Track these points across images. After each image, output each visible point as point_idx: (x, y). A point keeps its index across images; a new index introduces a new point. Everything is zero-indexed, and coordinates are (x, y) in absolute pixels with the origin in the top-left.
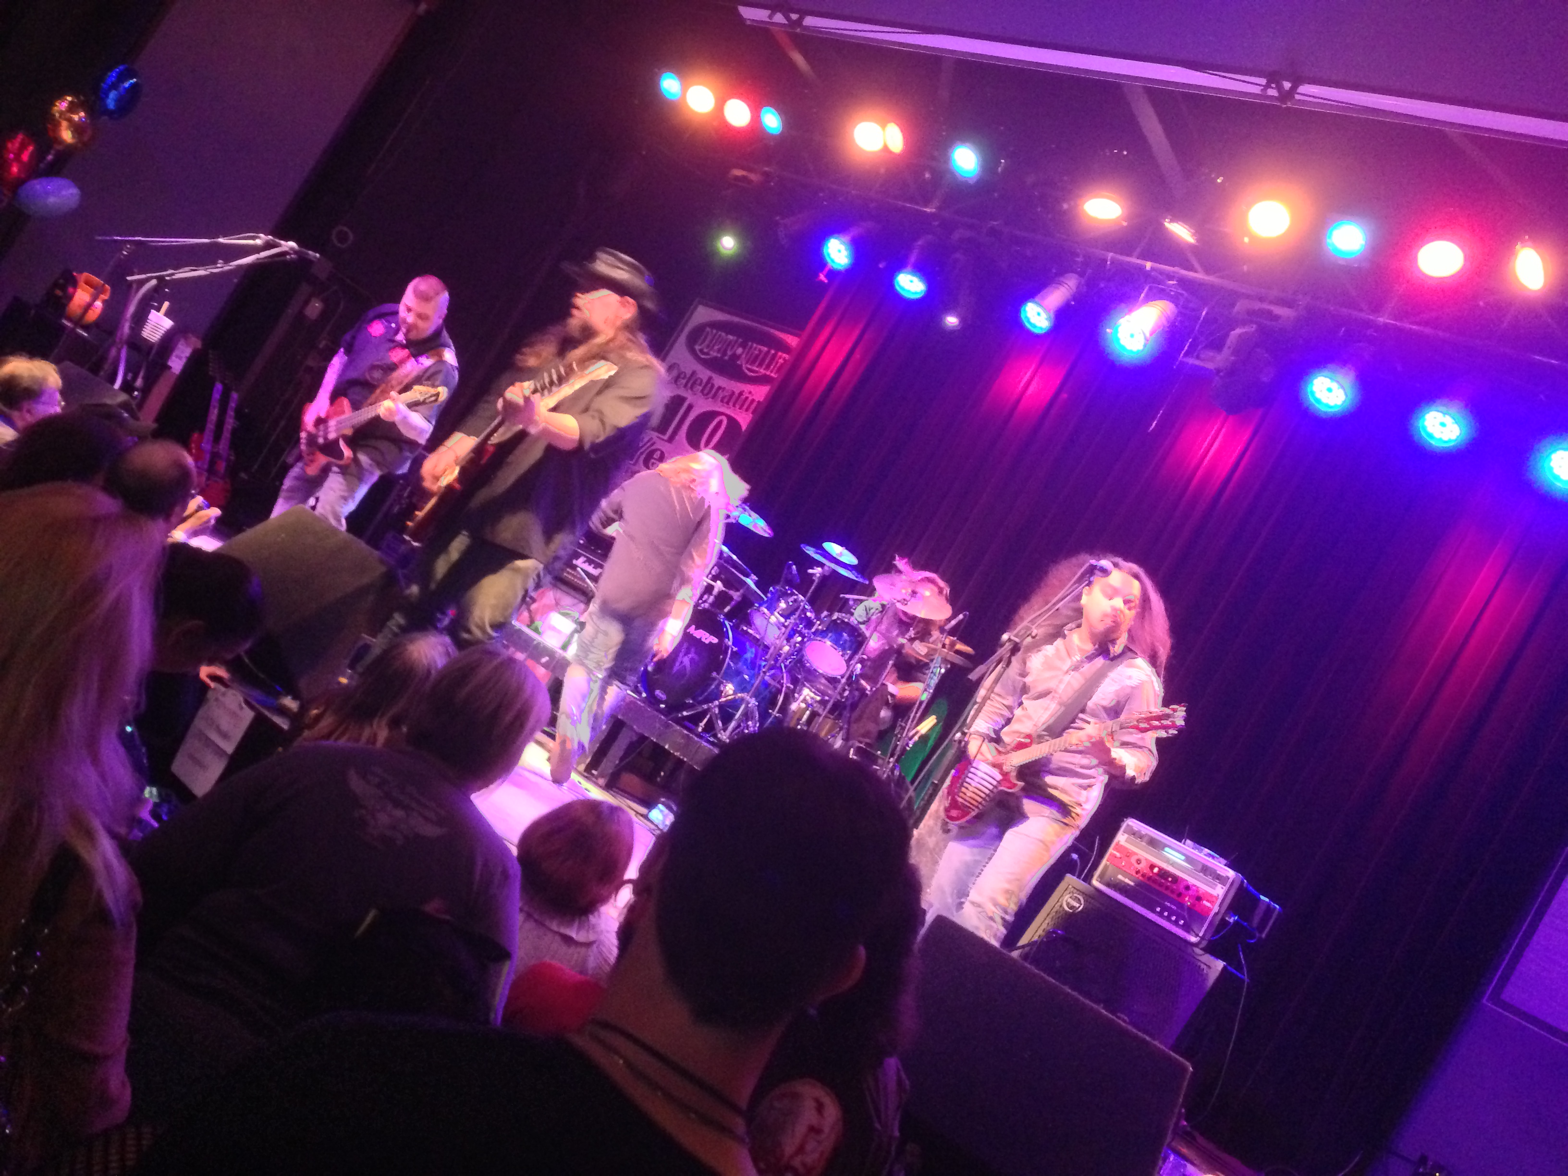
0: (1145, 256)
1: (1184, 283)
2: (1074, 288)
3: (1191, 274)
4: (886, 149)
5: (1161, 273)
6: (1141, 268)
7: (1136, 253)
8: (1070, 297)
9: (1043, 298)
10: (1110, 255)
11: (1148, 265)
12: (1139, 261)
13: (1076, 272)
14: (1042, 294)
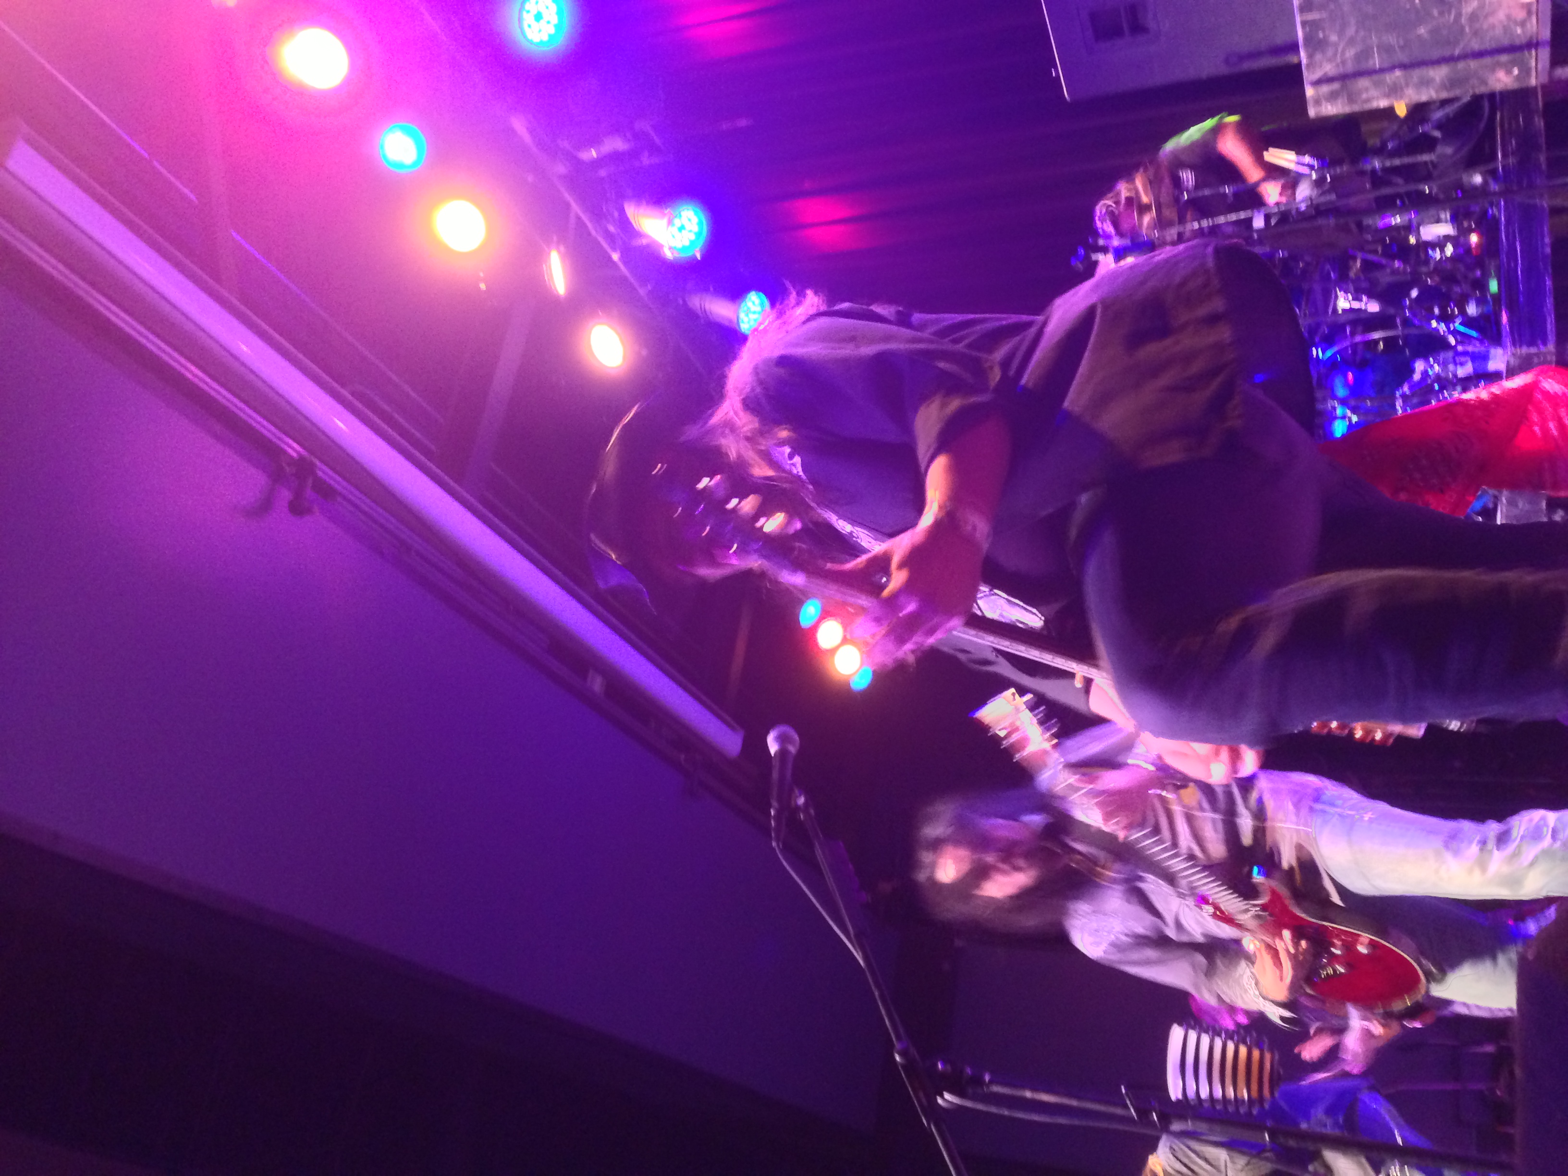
0: (612, 265)
1: (598, 215)
2: (699, 297)
3: (585, 218)
5: (610, 240)
6: (624, 257)
8: (709, 297)
9: (731, 321)
12: (621, 266)
13: (685, 303)
14: (727, 323)
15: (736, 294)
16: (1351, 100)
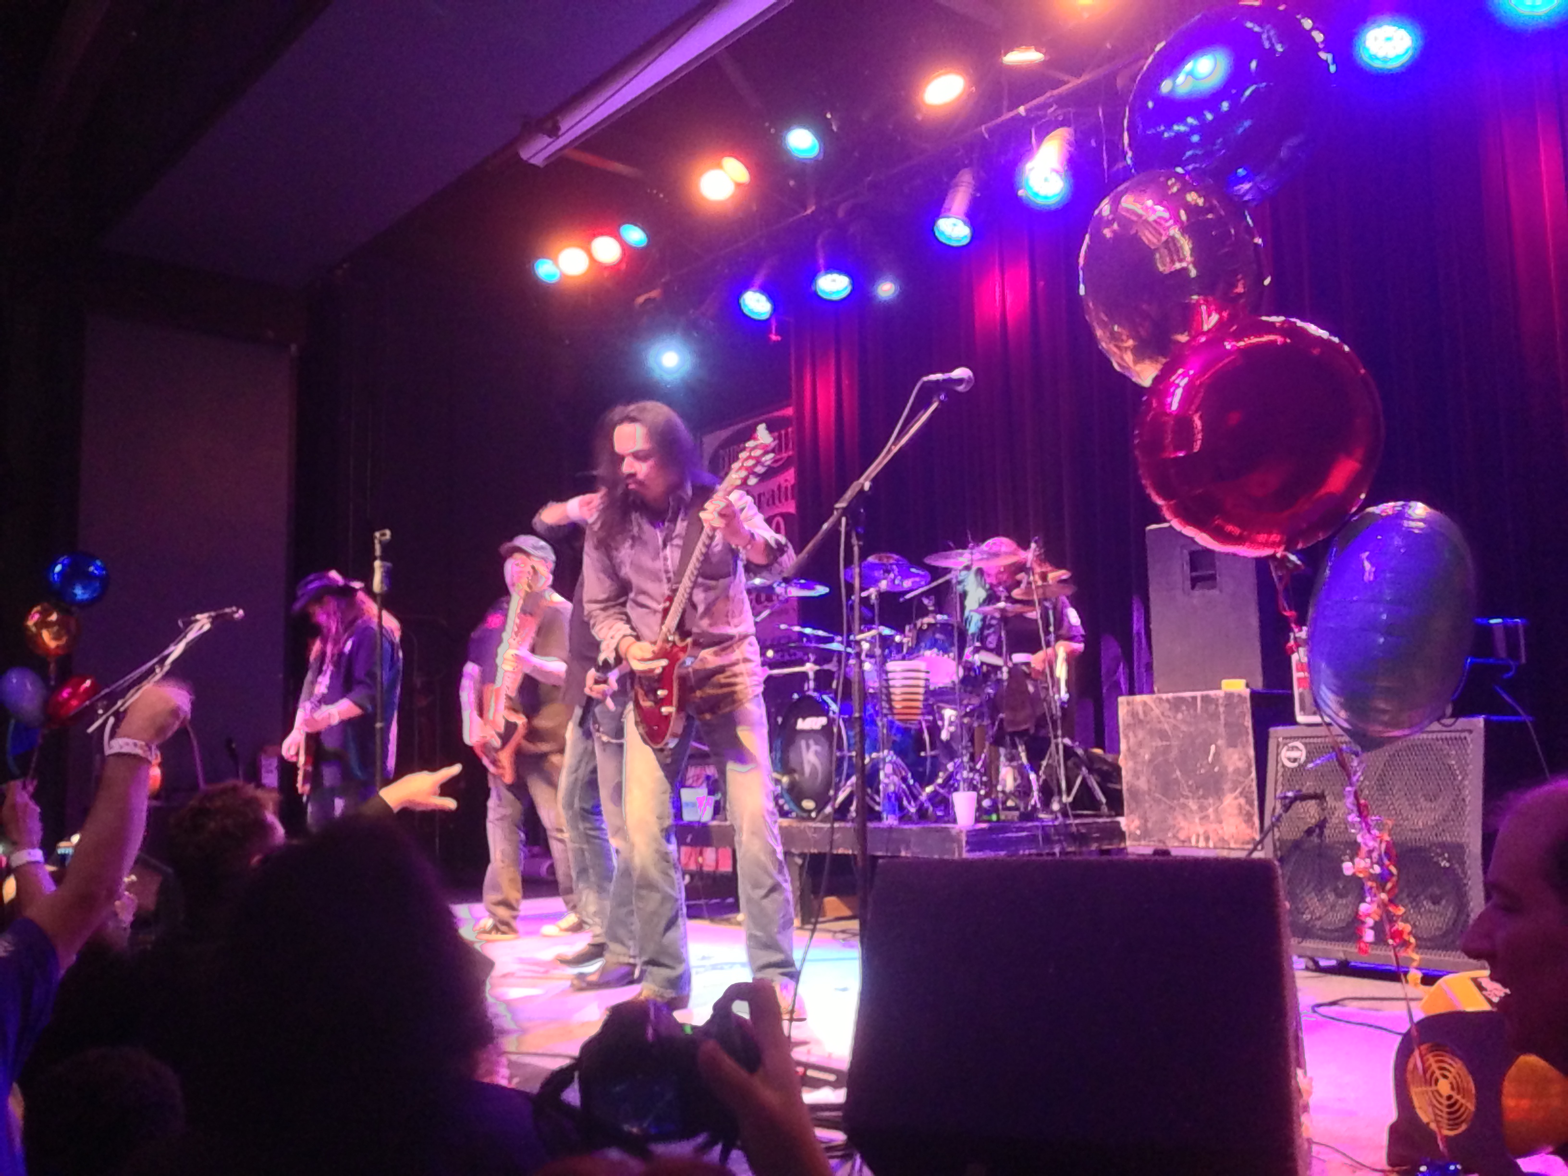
0: (1014, 106)
1: (1063, 101)
2: (973, 182)
3: (1064, 89)
4: (738, 185)
5: (1038, 108)
6: (1017, 118)
7: (1004, 110)
8: (971, 191)
9: (949, 210)
10: (983, 128)
11: (1022, 110)
12: (1012, 114)
13: (966, 166)
14: (946, 206)
15: (972, 217)
16: (1128, 726)
